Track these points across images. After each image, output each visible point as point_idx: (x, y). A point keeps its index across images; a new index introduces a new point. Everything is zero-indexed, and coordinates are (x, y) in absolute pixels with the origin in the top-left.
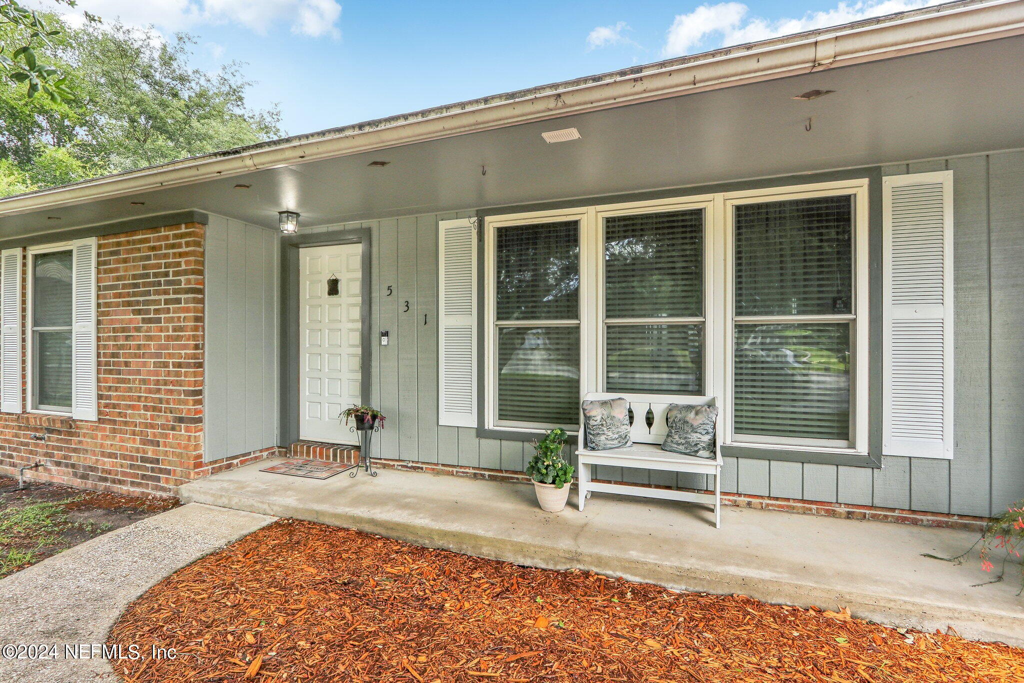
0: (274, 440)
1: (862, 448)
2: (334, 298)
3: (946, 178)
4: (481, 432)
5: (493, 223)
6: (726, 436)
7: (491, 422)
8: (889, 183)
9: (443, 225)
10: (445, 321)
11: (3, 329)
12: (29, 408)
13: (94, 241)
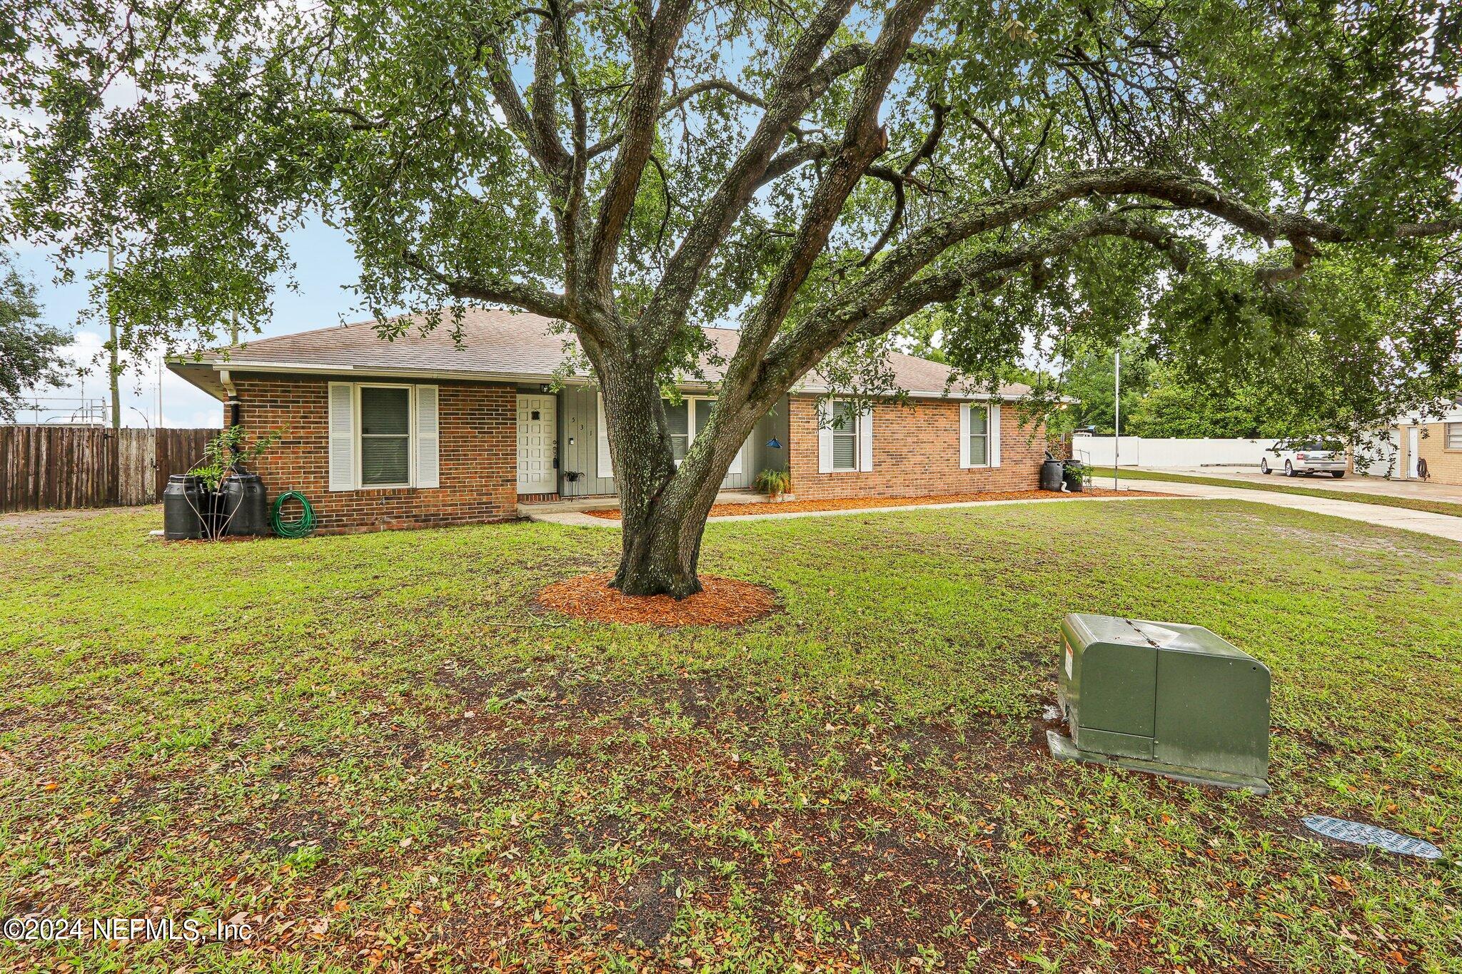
2: (536, 421)
10: (600, 434)
11: (331, 435)
12: (360, 487)
13: (436, 387)
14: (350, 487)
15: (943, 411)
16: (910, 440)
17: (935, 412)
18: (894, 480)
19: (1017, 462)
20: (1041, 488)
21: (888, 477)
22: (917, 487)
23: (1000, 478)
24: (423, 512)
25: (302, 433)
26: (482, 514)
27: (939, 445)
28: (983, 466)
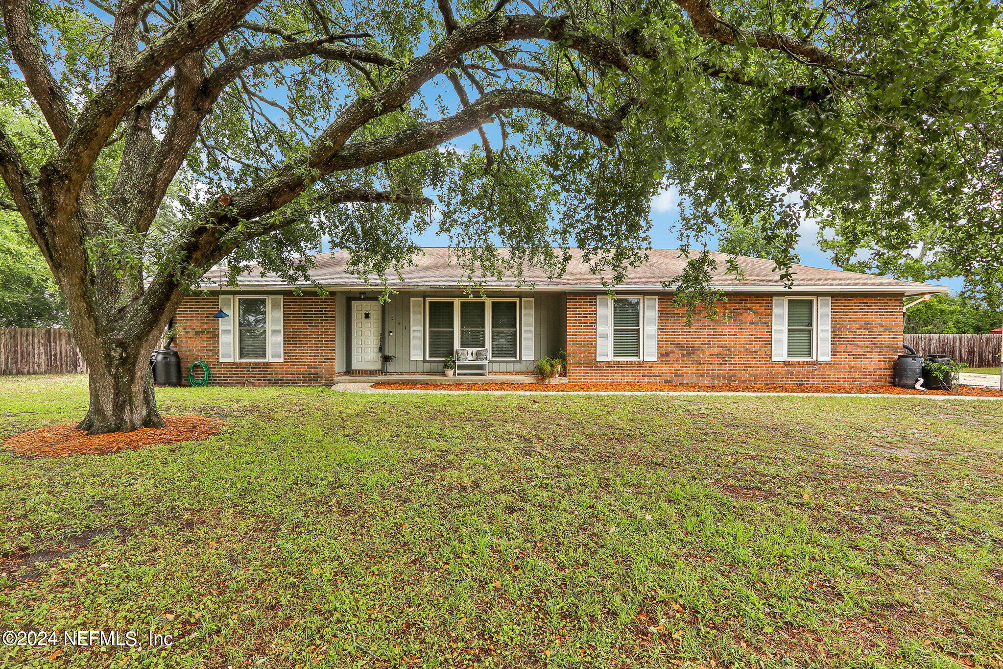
0: (344, 370)
1: (518, 359)
2: (368, 320)
3: (533, 299)
4: (424, 361)
5: (428, 300)
6: (490, 357)
7: (427, 358)
8: (523, 299)
9: (412, 299)
10: (412, 328)
11: (221, 328)
12: (237, 360)
13: (282, 297)
14: (231, 360)
15: (749, 305)
16: (705, 332)
17: (738, 306)
18: (685, 370)
19: (856, 357)
20: (894, 384)
21: (678, 367)
22: (713, 377)
23: (831, 373)
24: (273, 377)
25: (206, 327)
26: (310, 379)
27: (744, 338)
28: (808, 359)
